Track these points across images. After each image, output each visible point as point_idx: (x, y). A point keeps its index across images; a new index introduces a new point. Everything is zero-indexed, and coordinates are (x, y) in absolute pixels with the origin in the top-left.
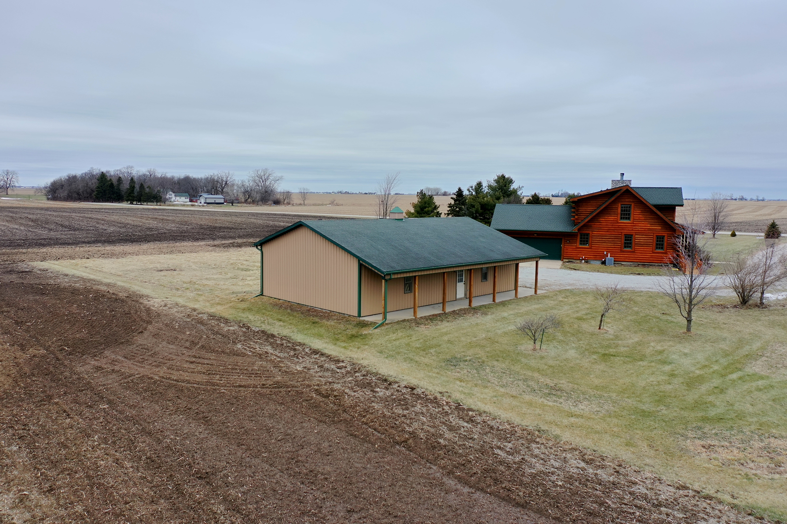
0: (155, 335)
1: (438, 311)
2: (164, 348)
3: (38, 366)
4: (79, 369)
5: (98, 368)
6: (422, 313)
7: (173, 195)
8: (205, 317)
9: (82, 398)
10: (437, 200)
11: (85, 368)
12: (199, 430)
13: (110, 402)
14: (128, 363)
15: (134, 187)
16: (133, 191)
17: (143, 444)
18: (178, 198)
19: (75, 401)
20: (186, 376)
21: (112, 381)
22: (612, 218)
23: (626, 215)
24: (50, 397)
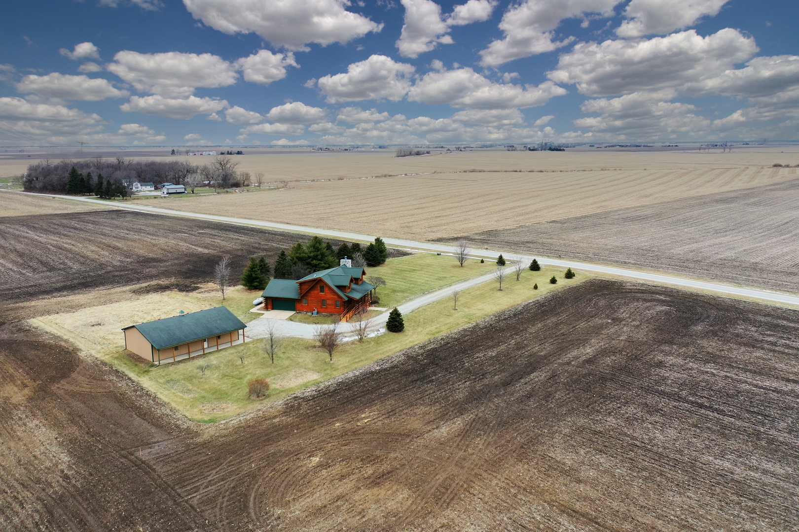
0: (79, 373)
1: (187, 357)
2: (80, 379)
3: (40, 388)
4: (53, 388)
5: (58, 388)
6: (177, 359)
7: (139, 185)
8: (99, 362)
9: (53, 398)
10: (267, 261)
11: (54, 388)
12: (82, 406)
13: (61, 399)
14: (67, 385)
15: (102, 183)
16: (101, 186)
17: (68, 410)
18: (144, 187)
19: (51, 399)
20: (84, 390)
21: (62, 392)
22: (316, 292)
23: (322, 291)
24: (45, 398)
